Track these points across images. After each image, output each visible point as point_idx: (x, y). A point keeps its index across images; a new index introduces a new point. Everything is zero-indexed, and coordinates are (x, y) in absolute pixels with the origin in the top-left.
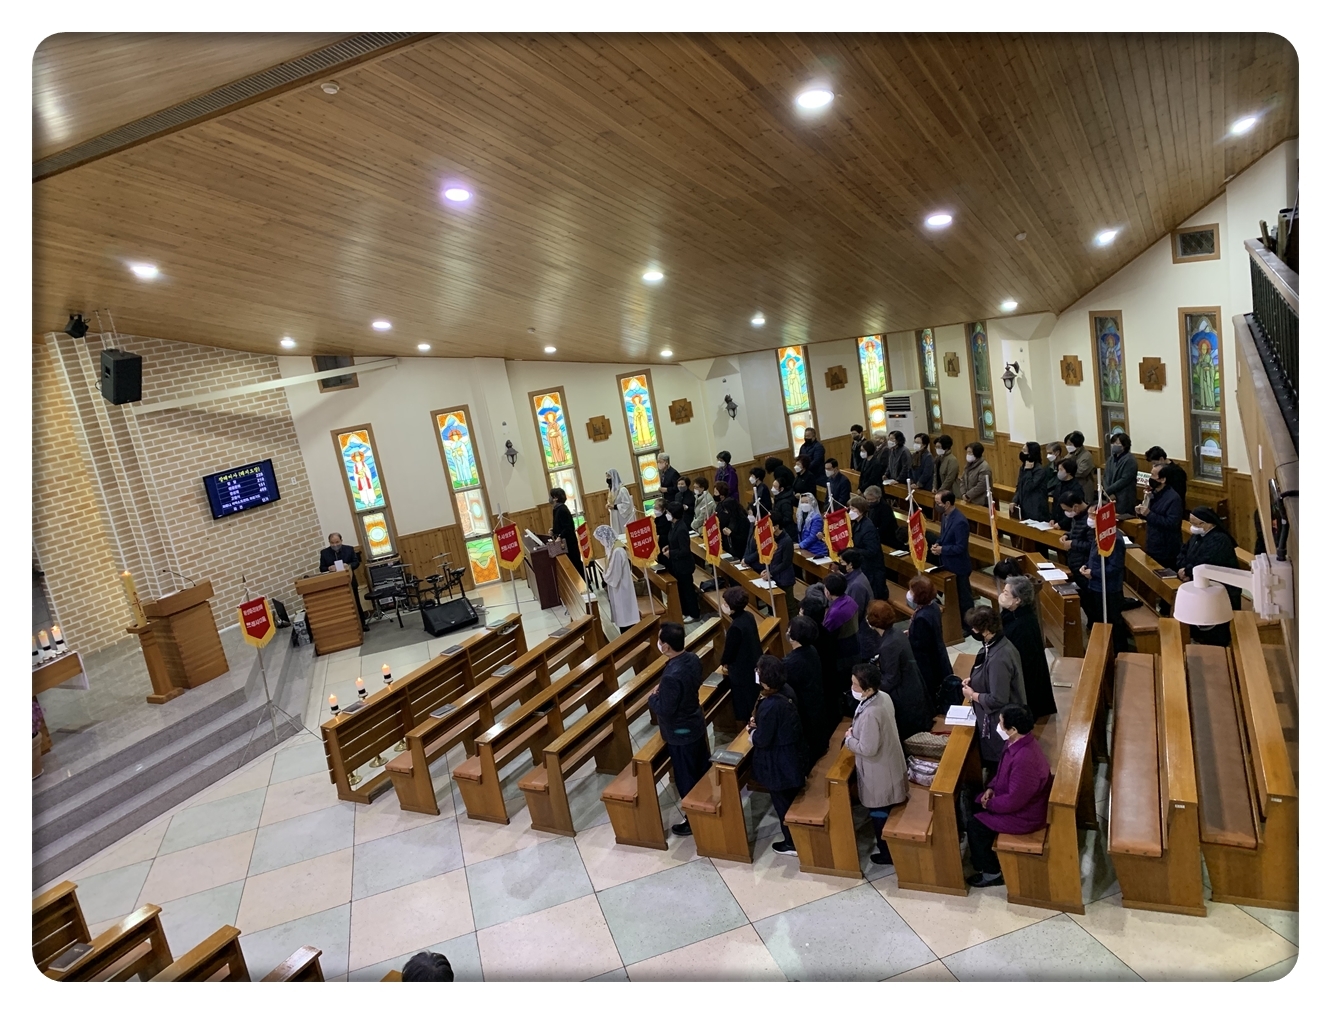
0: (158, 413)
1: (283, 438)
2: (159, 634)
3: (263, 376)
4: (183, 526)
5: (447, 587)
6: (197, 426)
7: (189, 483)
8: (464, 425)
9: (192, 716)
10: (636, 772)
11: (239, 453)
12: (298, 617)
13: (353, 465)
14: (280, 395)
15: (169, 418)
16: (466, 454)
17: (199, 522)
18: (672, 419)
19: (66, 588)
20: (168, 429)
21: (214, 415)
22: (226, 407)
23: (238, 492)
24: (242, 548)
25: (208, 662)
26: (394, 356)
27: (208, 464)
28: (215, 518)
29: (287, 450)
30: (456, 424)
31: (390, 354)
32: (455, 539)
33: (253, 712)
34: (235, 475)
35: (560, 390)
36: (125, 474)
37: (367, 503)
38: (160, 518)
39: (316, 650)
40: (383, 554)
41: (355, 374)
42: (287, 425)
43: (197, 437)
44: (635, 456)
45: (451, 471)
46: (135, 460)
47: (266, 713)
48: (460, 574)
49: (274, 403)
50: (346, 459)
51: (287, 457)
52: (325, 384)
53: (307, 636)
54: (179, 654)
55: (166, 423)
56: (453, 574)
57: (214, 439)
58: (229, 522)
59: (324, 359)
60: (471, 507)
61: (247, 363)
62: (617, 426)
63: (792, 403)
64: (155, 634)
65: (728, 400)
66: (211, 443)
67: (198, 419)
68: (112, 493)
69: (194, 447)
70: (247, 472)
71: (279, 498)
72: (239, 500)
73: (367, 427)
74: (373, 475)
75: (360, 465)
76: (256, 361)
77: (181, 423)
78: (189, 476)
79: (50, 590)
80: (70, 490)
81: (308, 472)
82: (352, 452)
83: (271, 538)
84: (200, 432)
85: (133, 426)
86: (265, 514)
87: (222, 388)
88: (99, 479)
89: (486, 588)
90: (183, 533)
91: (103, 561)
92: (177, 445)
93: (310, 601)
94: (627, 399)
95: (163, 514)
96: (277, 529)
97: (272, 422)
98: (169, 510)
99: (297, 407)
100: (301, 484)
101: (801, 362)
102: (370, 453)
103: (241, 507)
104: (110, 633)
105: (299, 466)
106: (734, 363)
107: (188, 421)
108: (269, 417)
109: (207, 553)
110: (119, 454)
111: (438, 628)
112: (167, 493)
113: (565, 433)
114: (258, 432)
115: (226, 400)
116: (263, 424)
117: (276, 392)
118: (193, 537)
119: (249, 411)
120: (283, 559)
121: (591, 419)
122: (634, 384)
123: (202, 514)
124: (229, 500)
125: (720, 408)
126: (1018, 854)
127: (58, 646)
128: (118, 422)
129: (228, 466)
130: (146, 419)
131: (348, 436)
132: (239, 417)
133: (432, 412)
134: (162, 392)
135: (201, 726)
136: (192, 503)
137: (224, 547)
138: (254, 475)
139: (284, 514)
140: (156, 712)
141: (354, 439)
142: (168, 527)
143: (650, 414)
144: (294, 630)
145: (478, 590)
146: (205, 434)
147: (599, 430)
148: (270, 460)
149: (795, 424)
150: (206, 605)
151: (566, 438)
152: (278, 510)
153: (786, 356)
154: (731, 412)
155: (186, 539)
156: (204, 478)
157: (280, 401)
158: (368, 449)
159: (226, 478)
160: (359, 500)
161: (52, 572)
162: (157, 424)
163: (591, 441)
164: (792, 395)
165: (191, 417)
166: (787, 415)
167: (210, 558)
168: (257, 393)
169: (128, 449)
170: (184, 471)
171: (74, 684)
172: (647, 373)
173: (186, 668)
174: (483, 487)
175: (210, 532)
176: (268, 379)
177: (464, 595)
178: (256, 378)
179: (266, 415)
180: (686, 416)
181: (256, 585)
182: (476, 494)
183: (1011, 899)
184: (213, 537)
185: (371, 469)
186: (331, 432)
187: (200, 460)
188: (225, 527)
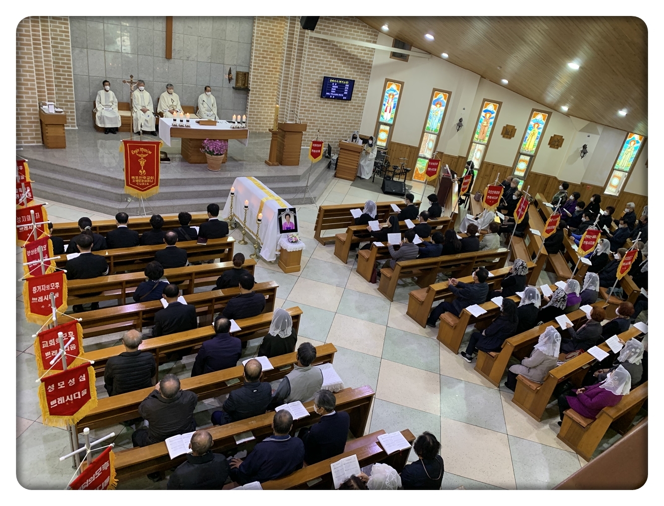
0: (319, 39)
1: (364, 73)
2: (280, 137)
3: (369, 39)
4: (307, 95)
5: (399, 174)
6: (332, 52)
7: (317, 76)
8: (445, 101)
9: (277, 177)
10: (428, 292)
11: (343, 72)
12: (335, 157)
13: (388, 99)
14: (372, 51)
15: (322, 43)
16: (439, 116)
17: (314, 95)
18: (549, 144)
19: (255, 100)
20: (319, 48)
21: (340, 50)
22: (347, 48)
23: (335, 89)
24: (326, 115)
25: (292, 158)
26: (430, 53)
27: (329, 71)
28: (321, 97)
29: (363, 79)
30: (442, 99)
31: (430, 52)
32: (414, 154)
33: (300, 187)
34: (337, 81)
35: (500, 104)
36: (295, 61)
37: (385, 119)
38: (300, 87)
39: (335, 174)
40: (381, 146)
41: (409, 55)
42: (368, 67)
43: (329, 57)
44: (520, 153)
45: (428, 121)
46: (301, 57)
47: (304, 190)
48: (408, 171)
49: (368, 54)
50: (386, 94)
51: (362, 82)
52: (394, 55)
53: (334, 166)
54: (283, 149)
55: (320, 45)
56: (405, 169)
57: (336, 61)
58: (326, 101)
59: (399, 42)
60: (429, 142)
61: (365, 30)
62: (518, 135)
63: (620, 165)
64: (278, 136)
65: (585, 147)
66: (334, 62)
67: (333, 48)
68: (287, 67)
69: (326, 61)
70: (343, 82)
71: (350, 100)
72: (334, 93)
73: (402, 83)
74: (394, 107)
75: (390, 100)
76: (369, 31)
77: (325, 47)
78: (319, 73)
79: (250, 98)
80: (272, 59)
81: (367, 93)
82: (390, 92)
83: (340, 116)
84: (332, 55)
85: (307, 41)
86: (341, 105)
87: (349, 38)
88: (285, 59)
89: (416, 183)
90: (306, 98)
91: (273, 95)
92: (320, 57)
93: (342, 152)
94: (532, 123)
95: (302, 86)
96: (343, 114)
97: (363, 63)
98: (305, 85)
99: (376, 61)
100: (363, 98)
101: (639, 145)
102: (397, 96)
103: (334, 97)
104: (263, 127)
105: (365, 89)
106: (600, 129)
107: (329, 48)
108: (363, 60)
109: (312, 111)
110: (296, 51)
111: (386, 190)
112: (308, 77)
113: (491, 126)
114: (355, 65)
115: (348, 44)
116: (359, 62)
117: (371, 49)
118: (309, 101)
119: (356, 54)
120: (340, 128)
121: (507, 125)
122: (540, 117)
123: (317, 93)
124: (330, 92)
125: (578, 149)
126: (574, 421)
127: (243, 124)
128: (302, 36)
129: (336, 75)
130: (313, 40)
131: (392, 84)
132: (350, 54)
133: (434, 89)
134: (324, 30)
135: (279, 182)
136: (315, 86)
137: (320, 112)
138: (345, 85)
139: (350, 108)
140: (266, 168)
141: (394, 86)
142: (302, 92)
143: (539, 136)
144: (331, 161)
145: (412, 182)
146: (333, 57)
147: (508, 132)
148: (354, 81)
149: (615, 176)
150: (301, 134)
151: (490, 129)
152: (348, 105)
153: (632, 138)
154: (582, 154)
155: (306, 101)
156: (325, 77)
157: (371, 55)
158: (397, 94)
159: (333, 81)
160: (382, 116)
161: (253, 91)
162: (316, 44)
163: (502, 136)
164: (622, 160)
165: (331, 46)
166: (613, 169)
167: (312, 114)
168: (363, 47)
169: (301, 50)
170: (318, 70)
171: (243, 141)
172: (550, 114)
173: (284, 156)
174: (439, 136)
175: (317, 102)
176: (370, 41)
177: (405, 181)
178: (366, 39)
179: (362, 58)
180: (557, 145)
181: (325, 134)
182: (434, 137)
183: (558, 436)
184: (317, 105)
185: (394, 104)
186: (386, 79)
187: (327, 68)
188: (324, 103)
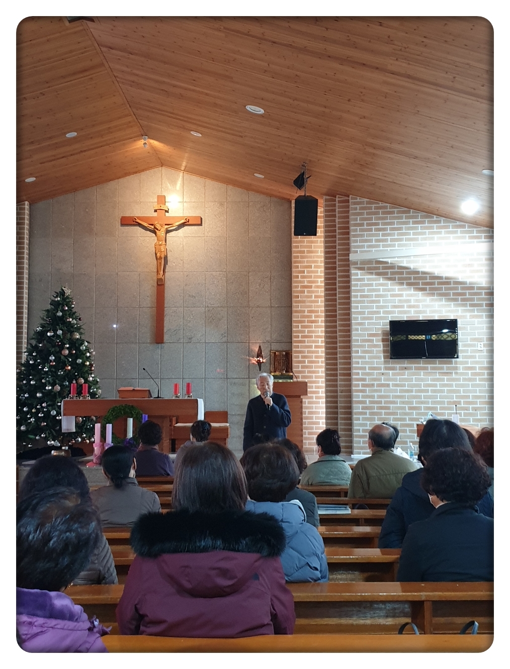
1: (480, 305)
4: (364, 357)
6: (399, 279)
7: (379, 324)
11: (430, 308)
17: (379, 358)
20: (374, 277)
21: (417, 273)
24: (412, 391)
27: (400, 312)
29: (481, 316)
43: (397, 288)
46: (349, 298)
49: (480, 271)
51: (479, 323)
55: (373, 271)
57: (412, 292)
61: (463, 232)
66: (407, 295)
67: (401, 274)
69: (392, 296)
71: (455, 357)
76: (472, 232)
78: (381, 318)
83: (443, 391)
84: (401, 284)
86: (442, 368)
88: (325, 309)
96: (451, 385)
97: (472, 289)
98: (357, 341)
100: (487, 351)
105: (489, 334)
107: (392, 274)
108: (470, 283)
109: (379, 385)
112: (359, 327)
116: (463, 288)
118: (370, 368)
119: (452, 275)
123: (383, 352)
132: (440, 278)
136: (376, 341)
137: (395, 385)
139: (462, 374)
146: (405, 286)
148: (457, 321)
152: (457, 369)
156: (392, 322)
165: (395, 270)
167: (380, 391)
170: (379, 313)
175: (385, 368)
179: (468, 281)
184: (388, 374)
187: (395, 307)
188: (401, 369)
